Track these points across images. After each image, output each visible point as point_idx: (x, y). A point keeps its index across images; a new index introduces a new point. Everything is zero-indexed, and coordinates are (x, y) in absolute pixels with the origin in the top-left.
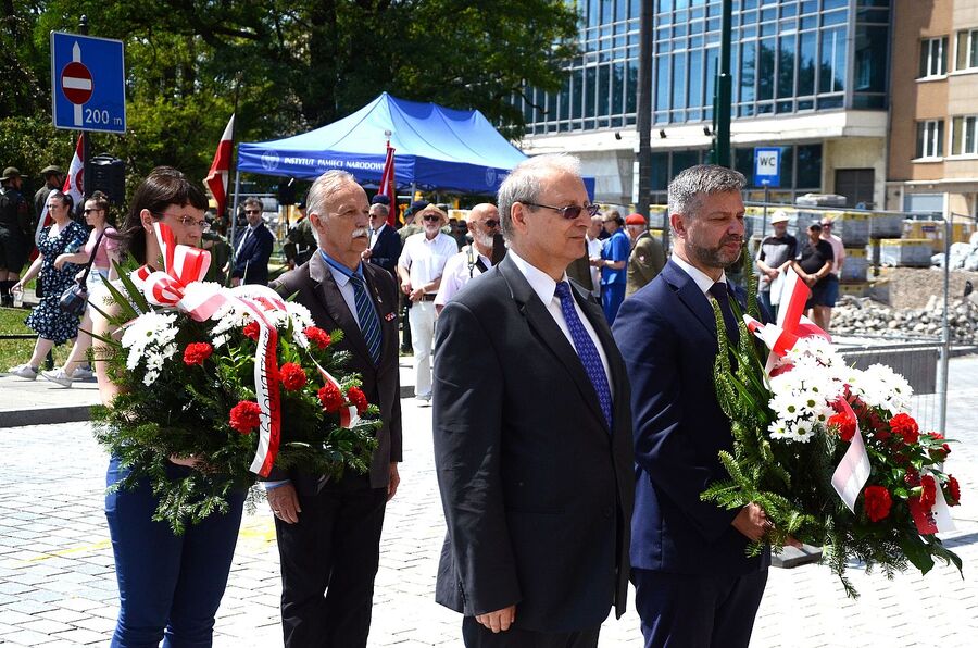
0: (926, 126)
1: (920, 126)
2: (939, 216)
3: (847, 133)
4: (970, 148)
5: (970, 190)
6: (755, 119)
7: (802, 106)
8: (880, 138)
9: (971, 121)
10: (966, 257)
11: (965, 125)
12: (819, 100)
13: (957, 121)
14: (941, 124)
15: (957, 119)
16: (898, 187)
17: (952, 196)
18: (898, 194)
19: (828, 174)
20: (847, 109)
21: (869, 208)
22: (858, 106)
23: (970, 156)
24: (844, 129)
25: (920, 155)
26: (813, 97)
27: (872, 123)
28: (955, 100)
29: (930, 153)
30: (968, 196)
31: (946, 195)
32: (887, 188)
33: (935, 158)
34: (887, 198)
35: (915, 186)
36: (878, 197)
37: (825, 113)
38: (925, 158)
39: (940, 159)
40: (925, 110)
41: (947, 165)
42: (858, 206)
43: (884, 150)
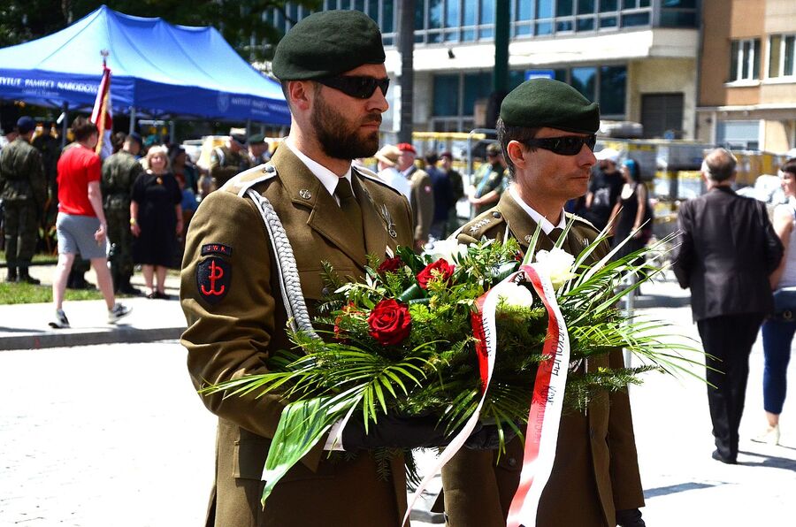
0: (741, 46)
1: (734, 45)
2: (753, 145)
3: (655, 53)
4: (788, 71)
5: (790, 117)
6: (555, 38)
7: (606, 23)
8: (690, 60)
9: (790, 40)
10: (774, 192)
11: (783, 45)
12: (624, 17)
13: (775, 40)
14: (758, 44)
15: (775, 38)
16: (709, 114)
17: (769, 123)
18: (709, 121)
19: (633, 99)
20: (654, 27)
21: (679, 136)
22: (665, 23)
23: (788, 79)
24: (650, 49)
25: (734, 78)
26: (617, 14)
27: (681, 42)
28: (772, 16)
29: (745, 76)
30: (787, 124)
31: (762, 122)
32: (697, 115)
33: (750, 81)
34: (697, 126)
35: (729, 113)
36: (688, 124)
37: (629, 31)
38: (740, 82)
39: (756, 82)
40: (740, 28)
41: (763, 89)
42: (666, 135)
43: (695, 73)
